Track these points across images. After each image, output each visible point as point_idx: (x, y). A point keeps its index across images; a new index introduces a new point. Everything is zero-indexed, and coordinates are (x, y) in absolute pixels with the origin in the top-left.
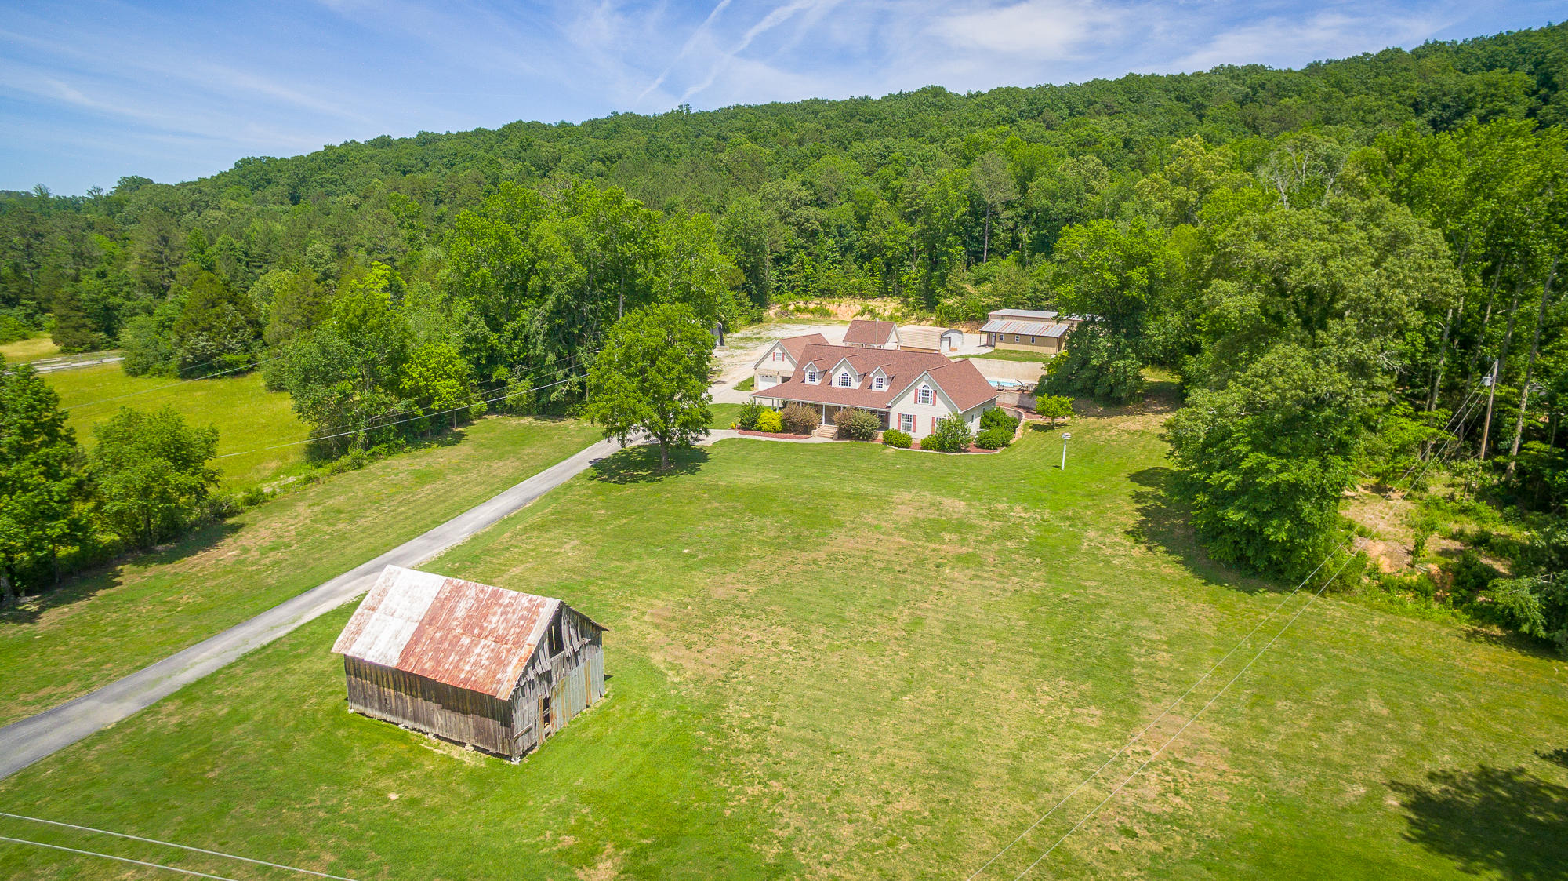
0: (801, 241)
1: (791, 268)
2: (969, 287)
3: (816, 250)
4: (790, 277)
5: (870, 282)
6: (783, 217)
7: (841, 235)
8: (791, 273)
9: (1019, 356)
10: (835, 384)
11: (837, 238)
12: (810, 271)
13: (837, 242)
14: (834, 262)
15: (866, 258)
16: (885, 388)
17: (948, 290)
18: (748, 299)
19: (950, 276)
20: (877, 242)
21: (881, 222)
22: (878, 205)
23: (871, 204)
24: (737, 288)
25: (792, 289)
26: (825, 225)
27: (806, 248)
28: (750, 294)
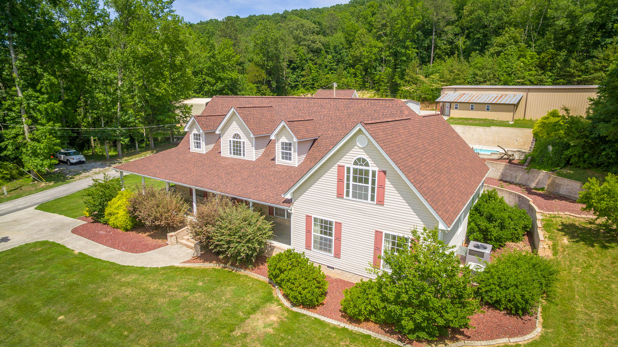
0: (310, 55)
1: (304, 73)
2: (422, 78)
3: (319, 61)
4: (302, 79)
5: (354, 81)
6: (298, 41)
7: (336, 53)
8: (303, 76)
9: (477, 122)
10: (226, 152)
11: (334, 54)
12: (314, 74)
13: (333, 57)
14: (331, 69)
15: (353, 66)
16: (296, 160)
17: (406, 81)
18: (269, 90)
19: (407, 71)
20: (358, 55)
21: (362, 42)
22: (359, 32)
23: (355, 32)
24: (259, 82)
25: (304, 86)
26: (326, 46)
27: (312, 60)
28: (270, 86)
